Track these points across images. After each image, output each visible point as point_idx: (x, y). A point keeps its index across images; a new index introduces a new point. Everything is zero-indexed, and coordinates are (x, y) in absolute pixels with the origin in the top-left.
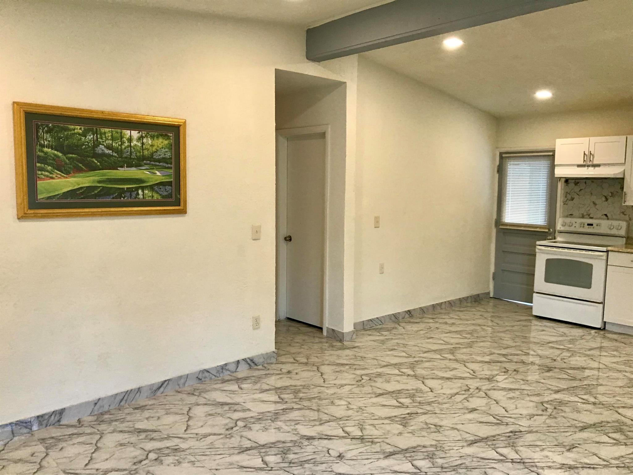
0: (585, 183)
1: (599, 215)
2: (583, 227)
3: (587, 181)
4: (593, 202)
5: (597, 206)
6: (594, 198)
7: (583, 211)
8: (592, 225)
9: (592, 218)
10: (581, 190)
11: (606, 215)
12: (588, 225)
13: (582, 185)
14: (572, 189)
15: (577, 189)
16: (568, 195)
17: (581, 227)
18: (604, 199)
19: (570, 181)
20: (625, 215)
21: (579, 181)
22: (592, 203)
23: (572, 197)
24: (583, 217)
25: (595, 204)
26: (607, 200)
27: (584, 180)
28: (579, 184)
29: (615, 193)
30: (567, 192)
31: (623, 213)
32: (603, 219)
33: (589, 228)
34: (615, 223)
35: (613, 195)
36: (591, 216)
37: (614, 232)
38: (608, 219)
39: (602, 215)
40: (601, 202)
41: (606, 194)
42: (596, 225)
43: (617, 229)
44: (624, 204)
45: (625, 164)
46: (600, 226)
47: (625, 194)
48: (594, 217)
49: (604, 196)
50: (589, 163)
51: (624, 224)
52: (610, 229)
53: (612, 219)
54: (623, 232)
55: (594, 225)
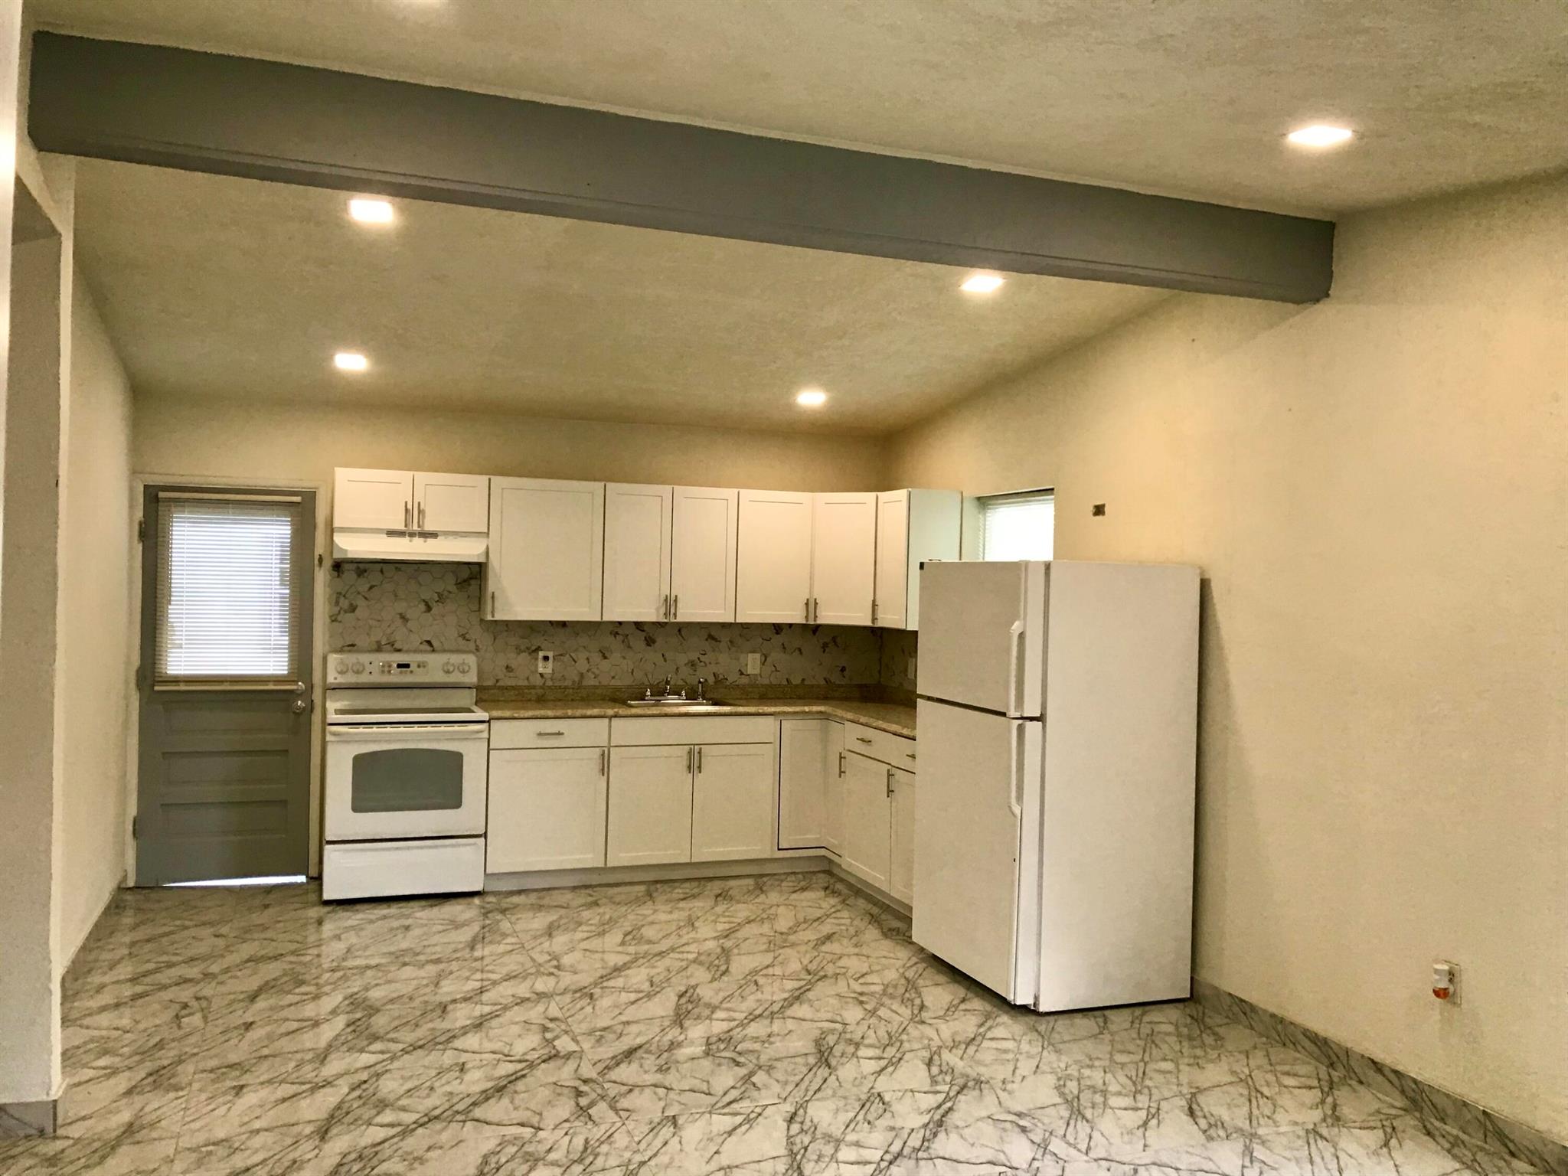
0: (382, 571)
1: (416, 640)
2: (389, 672)
3: (385, 566)
4: (401, 614)
5: (409, 624)
6: (401, 607)
7: (378, 635)
8: (407, 666)
9: (399, 650)
10: (371, 588)
11: (429, 643)
12: (400, 666)
13: (375, 578)
14: (351, 586)
15: (363, 585)
16: (342, 599)
17: (383, 672)
18: (422, 607)
19: (346, 566)
20: (467, 640)
21: (367, 566)
22: (398, 616)
23: (351, 604)
24: (379, 649)
25: (403, 618)
26: (429, 609)
27: (378, 566)
28: (366, 574)
29: (446, 593)
30: (339, 593)
31: (463, 636)
32: (426, 652)
33: (401, 672)
34: (455, 659)
35: (441, 598)
36: (397, 646)
37: (455, 678)
38: (433, 651)
39: (421, 643)
40: (416, 612)
41: (426, 596)
42: (416, 665)
43: (463, 672)
44: (489, 618)
45: (488, 533)
46: (424, 667)
47: (493, 597)
48: (405, 648)
49: (424, 600)
50: (415, 528)
51: (471, 660)
52: (448, 672)
53: (444, 651)
54: (472, 678)
55: (413, 667)
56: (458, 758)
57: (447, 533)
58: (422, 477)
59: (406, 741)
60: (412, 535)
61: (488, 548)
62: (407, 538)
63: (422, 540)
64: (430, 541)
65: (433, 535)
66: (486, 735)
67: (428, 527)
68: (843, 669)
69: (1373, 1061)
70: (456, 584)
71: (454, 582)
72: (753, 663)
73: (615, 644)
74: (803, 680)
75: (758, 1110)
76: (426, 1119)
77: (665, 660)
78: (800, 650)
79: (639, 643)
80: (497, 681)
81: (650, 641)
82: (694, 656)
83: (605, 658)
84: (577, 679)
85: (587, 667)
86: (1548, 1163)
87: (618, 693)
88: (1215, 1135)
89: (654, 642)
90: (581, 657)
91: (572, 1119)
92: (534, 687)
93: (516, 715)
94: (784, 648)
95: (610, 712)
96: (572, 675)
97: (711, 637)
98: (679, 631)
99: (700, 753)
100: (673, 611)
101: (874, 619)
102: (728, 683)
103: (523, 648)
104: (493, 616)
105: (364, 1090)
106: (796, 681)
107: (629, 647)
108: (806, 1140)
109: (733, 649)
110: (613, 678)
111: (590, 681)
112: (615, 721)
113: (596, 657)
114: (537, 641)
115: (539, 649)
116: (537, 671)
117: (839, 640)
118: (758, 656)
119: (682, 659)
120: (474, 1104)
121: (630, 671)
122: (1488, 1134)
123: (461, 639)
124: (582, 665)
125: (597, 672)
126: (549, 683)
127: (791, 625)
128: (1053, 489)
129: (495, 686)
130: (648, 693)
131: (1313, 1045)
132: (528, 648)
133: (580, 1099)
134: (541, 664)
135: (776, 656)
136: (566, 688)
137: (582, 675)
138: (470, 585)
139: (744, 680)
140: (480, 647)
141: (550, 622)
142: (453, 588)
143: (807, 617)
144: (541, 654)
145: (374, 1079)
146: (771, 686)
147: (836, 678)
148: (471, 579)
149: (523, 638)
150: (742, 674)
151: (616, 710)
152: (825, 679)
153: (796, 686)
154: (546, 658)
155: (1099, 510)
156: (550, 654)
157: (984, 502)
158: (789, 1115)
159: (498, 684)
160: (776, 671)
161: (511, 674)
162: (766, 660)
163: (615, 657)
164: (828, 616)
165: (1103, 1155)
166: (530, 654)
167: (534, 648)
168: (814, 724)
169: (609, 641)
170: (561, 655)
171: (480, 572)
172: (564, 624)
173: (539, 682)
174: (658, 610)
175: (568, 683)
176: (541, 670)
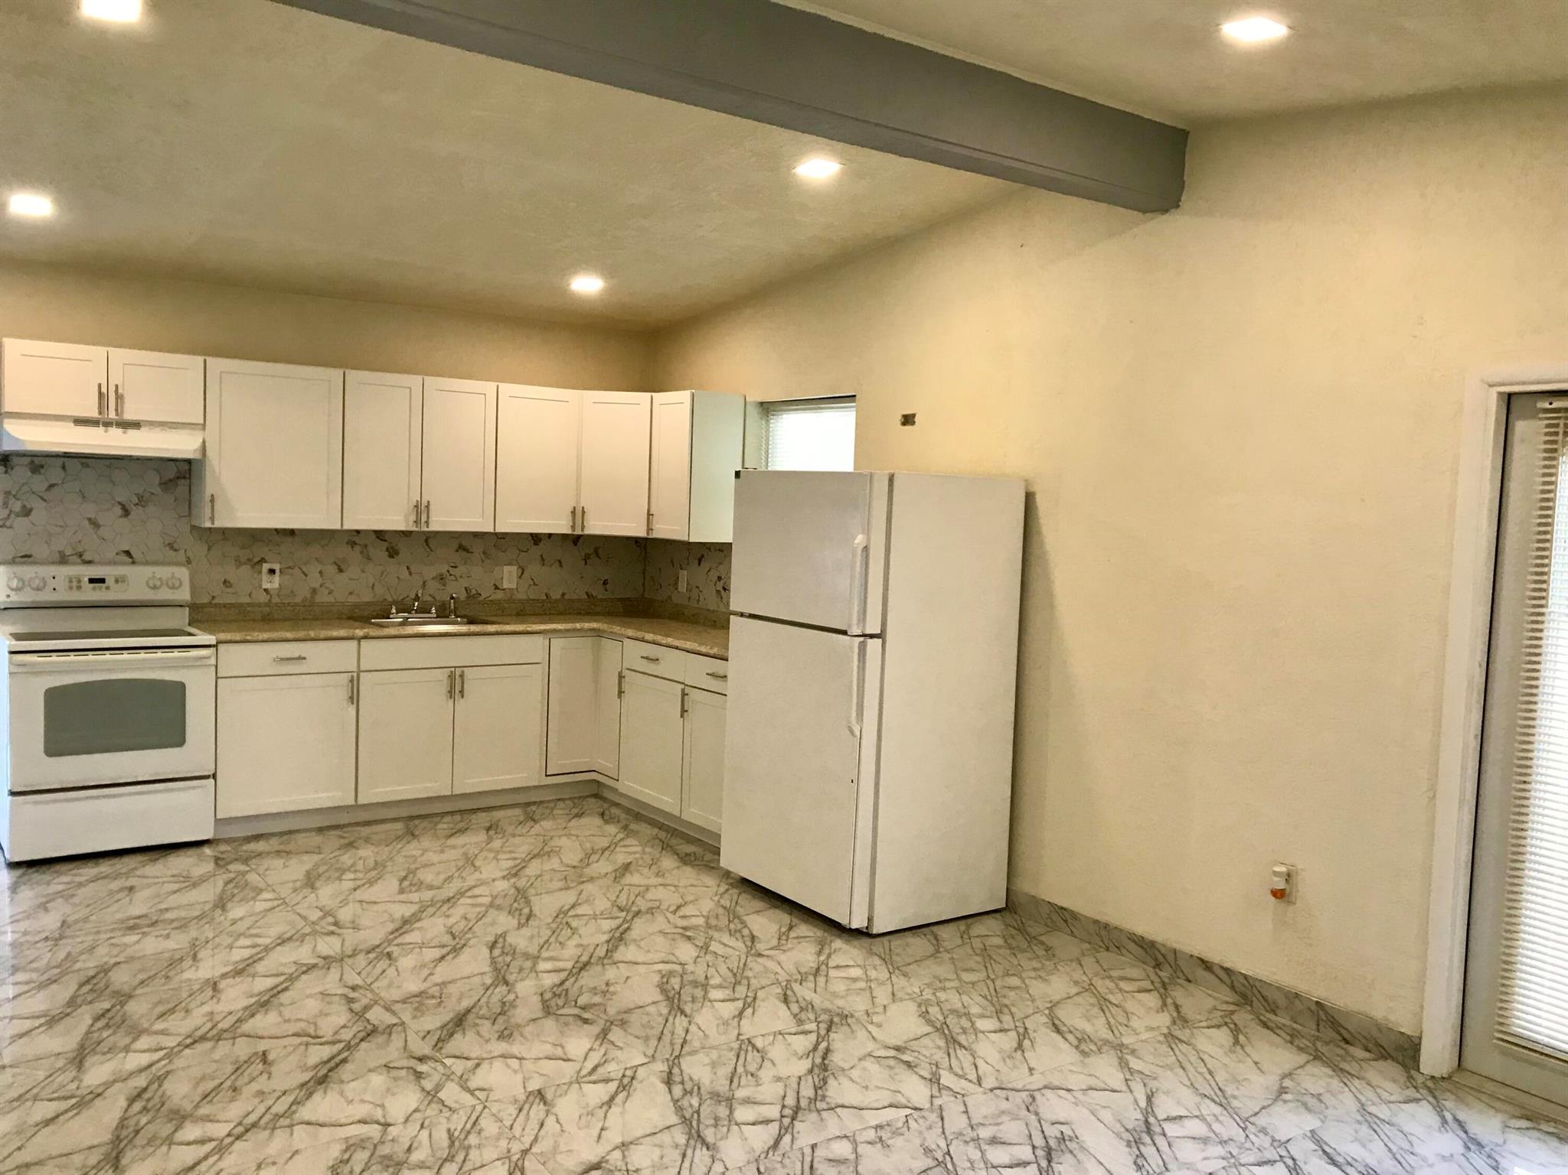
0: (64, 467)
1: (111, 555)
2: (79, 588)
3: (68, 462)
4: (90, 519)
5: (102, 532)
6: (90, 510)
7: (61, 544)
8: (102, 581)
9: (89, 562)
10: (52, 486)
11: (128, 553)
12: (92, 581)
13: (55, 474)
14: (24, 484)
15: (39, 483)
16: (12, 500)
17: (71, 588)
18: (118, 510)
19: (15, 460)
20: (176, 550)
21: (43, 461)
22: (87, 522)
23: (24, 507)
24: (63, 560)
25: (95, 524)
26: (126, 512)
27: (60, 461)
28: (42, 471)
29: (147, 495)
30: (8, 493)
31: (171, 546)
32: (123, 564)
33: (94, 589)
34: (164, 572)
35: (142, 501)
36: (87, 557)
37: (165, 595)
38: (133, 563)
39: (117, 554)
40: (111, 518)
41: (123, 495)
42: (113, 579)
43: (173, 587)
44: (208, 525)
45: (204, 425)
46: (123, 581)
47: (212, 500)
48: (97, 559)
49: (119, 503)
50: (112, 415)
51: (183, 573)
52: (155, 588)
53: (147, 563)
54: (184, 595)
55: (110, 581)
56: (181, 687)
57: (152, 424)
58: (119, 355)
59: (109, 670)
60: (107, 424)
61: (204, 442)
62: (102, 429)
63: (120, 431)
64: (131, 432)
65: (136, 425)
66: (213, 661)
67: (129, 415)
68: (605, 583)
69: (1202, 960)
70: (161, 484)
71: (157, 481)
72: (509, 577)
73: (355, 555)
74: (563, 594)
75: (629, 1073)
76: (240, 1129)
77: (410, 574)
78: (560, 562)
79: (379, 552)
80: (213, 597)
81: (393, 553)
82: (444, 569)
83: (341, 570)
84: (308, 596)
85: (320, 581)
86: (1384, 1049)
87: (357, 611)
88: (1087, 1050)
89: (397, 553)
90: (313, 570)
91: (422, 1107)
92: (259, 605)
93: (249, 638)
94: (543, 560)
95: (359, 633)
96: (302, 593)
97: (462, 548)
98: (426, 541)
99: (462, 676)
100: (424, 519)
101: (649, 529)
102: (481, 598)
103: (243, 559)
104: (213, 523)
105: (149, 1100)
106: (556, 595)
107: (369, 559)
108: (695, 1102)
109: (487, 561)
110: (351, 593)
111: (323, 597)
112: (363, 643)
113: (331, 570)
114: (260, 551)
115: (263, 560)
116: (260, 586)
117: (600, 551)
118: (514, 569)
119: (430, 572)
120: (296, 1102)
121: (371, 585)
122: (1321, 1023)
123: (167, 548)
124: (315, 581)
125: (332, 587)
126: (276, 600)
127: (550, 535)
128: (854, 396)
129: (210, 603)
130: (394, 611)
131: (1140, 949)
132: (249, 560)
133: (422, 1081)
134: (265, 576)
135: (535, 569)
136: (296, 605)
137: (314, 591)
138: (177, 485)
139: (499, 595)
140: (192, 558)
141: (276, 530)
142: (157, 490)
143: (573, 527)
144: (266, 567)
145: (156, 1085)
146: (528, 600)
147: (599, 593)
148: (178, 478)
149: (243, 548)
150: (496, 588)
151: (366, 630)
152: (587, 593)
153: (556, 601)
154: (272, 571)
155: (908, 420)
156: (277, 567)
157: (768, 409)
158: (665, 1075)
159: (213, 602)
160: (534, 584)
161: (228, 590)
162: (523, 573)
163: (353, 571)
164: (596, 526)
165: (996, 1084)
166: (253, 567)
167: (256, 559)
169: (344, 551)
170: (289, 568)
171: (190, 470)
172: (292, 532)
173: (263, 598)
174: (406, 517)
175: (298, 600)
176: (265, 586)
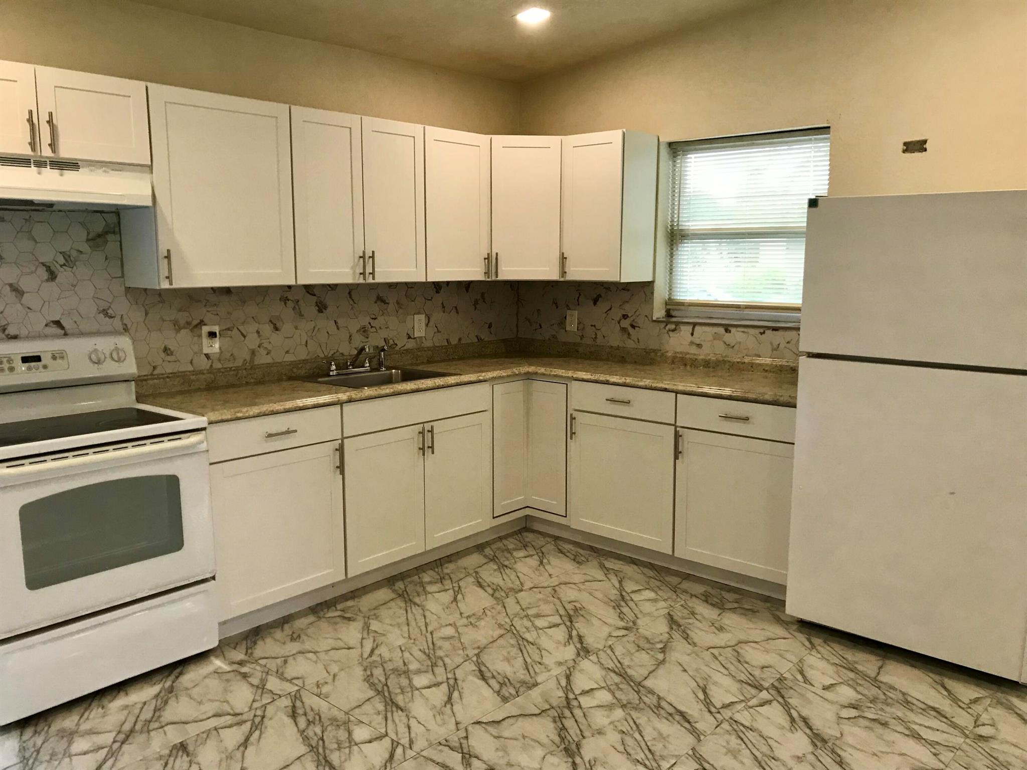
1: (39, 325)
2: (12, 369)
4: (11, 285)
5: (26, 299)
6: (10, 274)
8: (37, 359)
9: (15, 337)
11: (58, 323)
12: (25, 360)
17: (2, 370)
18: (43, 273)
20: (111, 317)
22: (8, 288)
25: (17, 291)
26: (52, 276)
29: (74, 254)
31: (105, 312)
32: (55, 336)
33: (29, 369)
34: (105, 344)
35: (69, 261)
36: (11, 331)
37: (110, 369)
38: (66, 334)
39: (46, 325)
40: (33, 281)
41: (47, 258)
42: (50, 355)
43: (119, 360)
44: (165, 285)
45: (151, 167)
46: (62, 358)
47: (168, 257)
48: (24, 332)
49: (43, 264)
50: (47, 152)
51: (125, 342)
52: (98, 362)
53: (82, 334)
54: (130, 368)
55: (46, 359)
56: (173, 482)
57: (92, 164)
58: (49, 75)
60: (40, 164)
61: (157, 187)
62: (33, 169)
63: (55, 172)
64: (69, 175)
65: (72, 165)
66: (205, 446)
67: (65, 152)
68: (490, 327)
70: (88, 240)
71: (84, 237)
72: (419, 326)
73: (287, 312)
74: (460, 339)
77: (338, 329)
78: (456, 308)
79: (310, 309)
80: (154, 368)
81: (321, 307)
82: (365, 321)
83: (277, 329)
84: (248, 358)
85: (257, 342)
87: (295, 370)
89: (325, 308)
90: (250, 328)
92: (201, 372)
93: (240, 415)
94: (444, 307)
95: (343, 396)
96: (243, 355)
97: (380, 299)
98: (350, 293)
99: (431, 431)
100: (369, 269)
101: (563, 273)
102: (397, 348)
103: (182, 322)
104: (171, 284)
106: (454, 341)
107: (301, 315)
109: (401, 311)
110: (287, 352)
111: (263, 359)
112: (346, 408)
113: (267, 329)
114: (200, 312)
115: (202, 323)
116: (201, 350)
118: (423, 317)
119: (354, 326)
121: (304, 343)
123: (102, 315)
124: (252, 341)
125: (270, 347)
126: (218, 365)
127: (448, 283)
128: (829, 127)
129: (152, 374)
130: (334, 367)
132: (188, 323)
134: (205, 341)
135: (438, 316)
136: (237, 369)
137: (253, 353)
138: (106, 242)
139: (411, 345)
140: (129, 326)
141: (212, 288)
142: (85, 247)
143: (487, 273)
144: (205, 329)
146: (435, 347)
147: (486, 336)
148: (107, 233)
149: (180, 310)
150: (409, 337)
151: (348, 394)
152: (477, 336)
153: (456, 346)
154: (212, 335)
155: (916, 147)
156: (216, 329)
157: (677, 149)
159: (156, 372)
160: (439, 331)
161: (169, 358)
162: (429, 322)
163: (287, 328)
164: (510, 271)
166: (192, 330)
167: (195, 322)
168: (518, 385)
169: (277, 308)
170: (228, 329)
172: (227, 291)
173: (204, 364)
174: (353, 268)
175: (239, 363)
176: (206, 350)
